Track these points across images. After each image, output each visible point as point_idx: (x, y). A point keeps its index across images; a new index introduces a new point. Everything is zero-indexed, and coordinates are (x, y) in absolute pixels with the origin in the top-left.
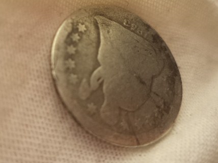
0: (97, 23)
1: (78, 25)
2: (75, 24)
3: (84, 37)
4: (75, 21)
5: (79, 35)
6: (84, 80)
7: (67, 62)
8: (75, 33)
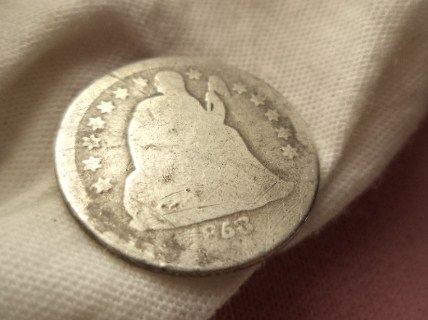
0: (281, 178)
1: (298, 152)
2: (301, 149)
3: (276, 143)
4: (306, 153)
5: (283, 139)
6: (227, 94)
7: (264, 99)
8: (289, 137)
